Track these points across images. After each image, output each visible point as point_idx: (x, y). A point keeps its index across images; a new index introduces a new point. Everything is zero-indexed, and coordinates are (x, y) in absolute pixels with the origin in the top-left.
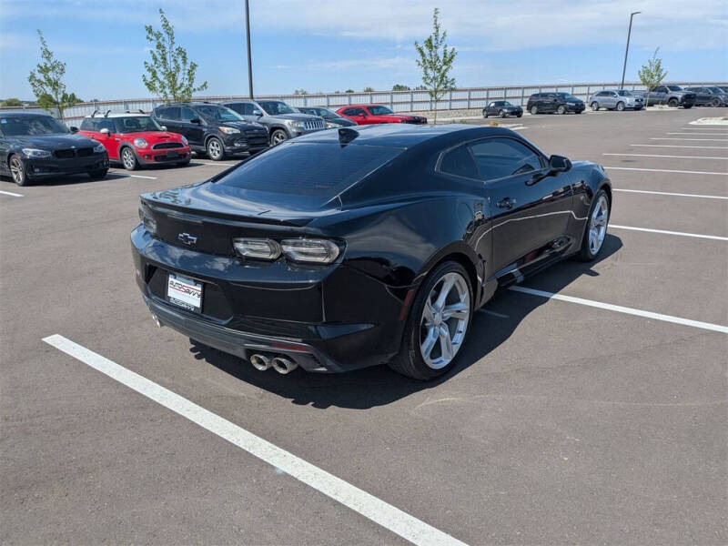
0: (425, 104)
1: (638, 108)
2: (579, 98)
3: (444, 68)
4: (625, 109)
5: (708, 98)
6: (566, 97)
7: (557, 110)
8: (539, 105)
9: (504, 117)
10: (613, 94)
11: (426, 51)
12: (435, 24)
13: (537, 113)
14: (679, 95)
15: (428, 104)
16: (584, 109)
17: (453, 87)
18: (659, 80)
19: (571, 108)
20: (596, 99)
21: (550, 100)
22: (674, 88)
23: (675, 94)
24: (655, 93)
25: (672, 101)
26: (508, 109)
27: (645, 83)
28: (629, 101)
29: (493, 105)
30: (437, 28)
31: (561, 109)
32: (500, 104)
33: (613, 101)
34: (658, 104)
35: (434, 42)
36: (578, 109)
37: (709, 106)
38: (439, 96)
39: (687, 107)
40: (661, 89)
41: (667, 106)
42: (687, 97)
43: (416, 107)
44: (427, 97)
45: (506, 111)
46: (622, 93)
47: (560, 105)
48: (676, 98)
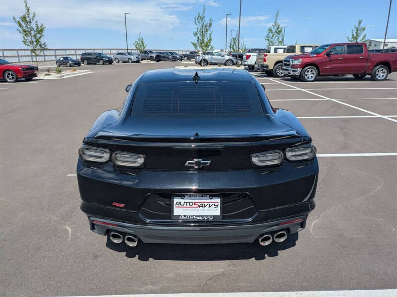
0: (28, 58)
1: (138, 62)
2: (109, 56)
3: (38, 36)
4: (132, 62)
5: (165, 57)
6: (102, 55)
7: (99, 62)
8: (88, 59)
9: (70, 66)
10: (125, 54)
11: (23, 24)
12: (26, 7)
13: (88, 64)
14: (154, 56)
15: (30, 58)
16: (113, 62)
17: (46, 47)
18: (144, 48)
19: (107, 61)
20: (117, 57)
21: (94, 57)
22: (151, 52)
23: (152, 55)
24: (143, 54)
25: (151, 59)
26: (72, 61)
27: (138, 49)
28: (133, 58)
29: (62, 59)
30: (28, 10)
31: (101, 62)
32: (66, 59)
33: (126, 58)
34: (145, 60)
35: (28, 19)
36: (110, 62)
37: (165, 61)
38: (38, 53)
39: (158, 61)
40: (146, 52)
41: (149, 61)
42: (157, 57)
43: (22, 59)
44: (29, 53)
45: (71, 62)
46: (129, 54)
47: (100, 60)
48: (153, 57)
